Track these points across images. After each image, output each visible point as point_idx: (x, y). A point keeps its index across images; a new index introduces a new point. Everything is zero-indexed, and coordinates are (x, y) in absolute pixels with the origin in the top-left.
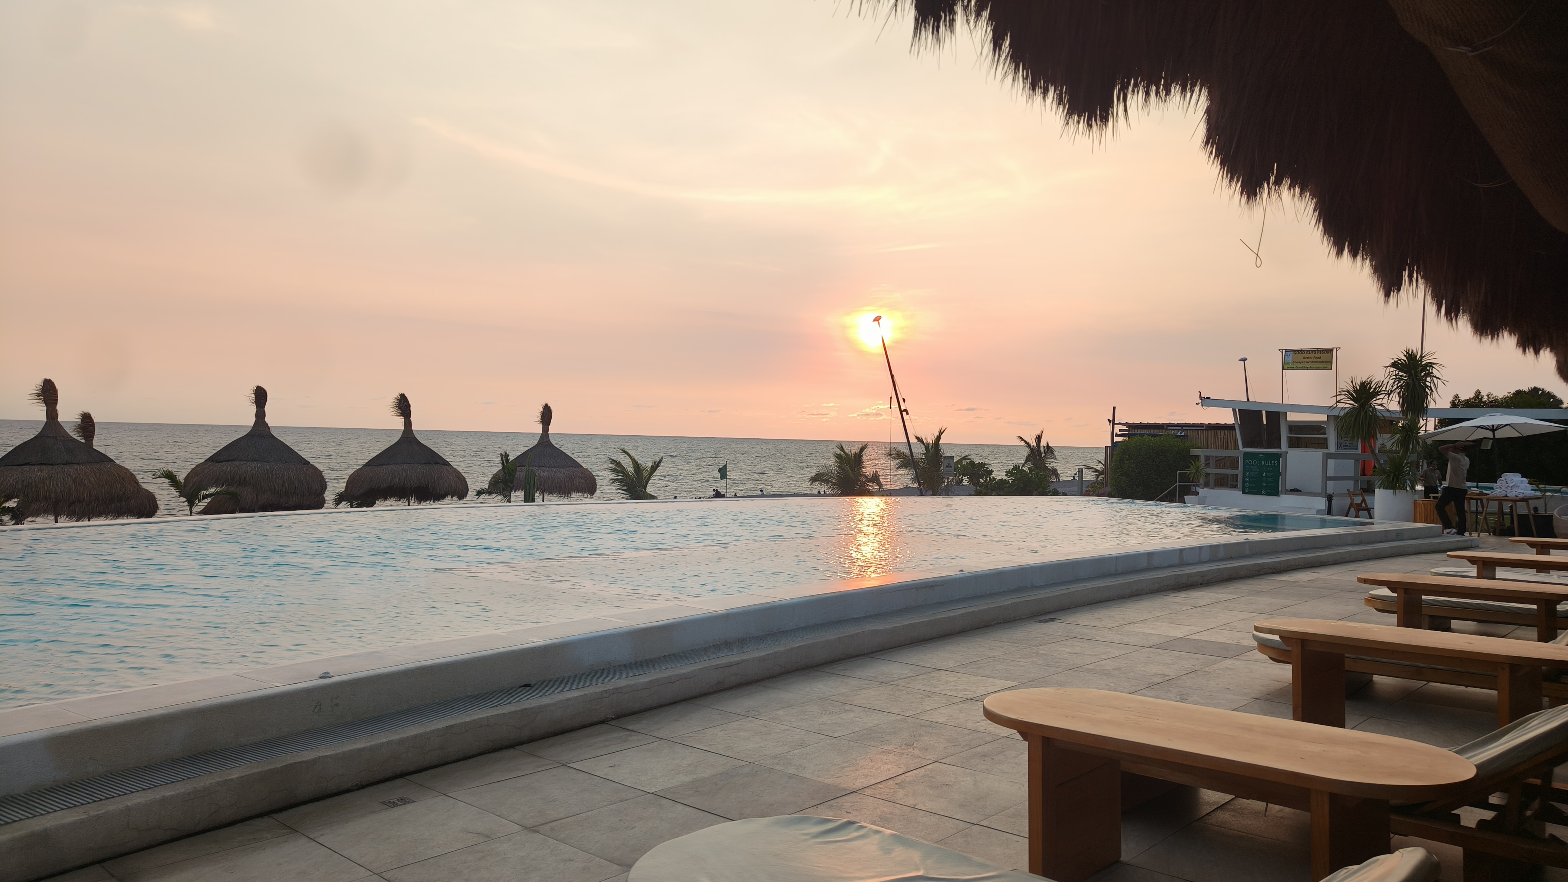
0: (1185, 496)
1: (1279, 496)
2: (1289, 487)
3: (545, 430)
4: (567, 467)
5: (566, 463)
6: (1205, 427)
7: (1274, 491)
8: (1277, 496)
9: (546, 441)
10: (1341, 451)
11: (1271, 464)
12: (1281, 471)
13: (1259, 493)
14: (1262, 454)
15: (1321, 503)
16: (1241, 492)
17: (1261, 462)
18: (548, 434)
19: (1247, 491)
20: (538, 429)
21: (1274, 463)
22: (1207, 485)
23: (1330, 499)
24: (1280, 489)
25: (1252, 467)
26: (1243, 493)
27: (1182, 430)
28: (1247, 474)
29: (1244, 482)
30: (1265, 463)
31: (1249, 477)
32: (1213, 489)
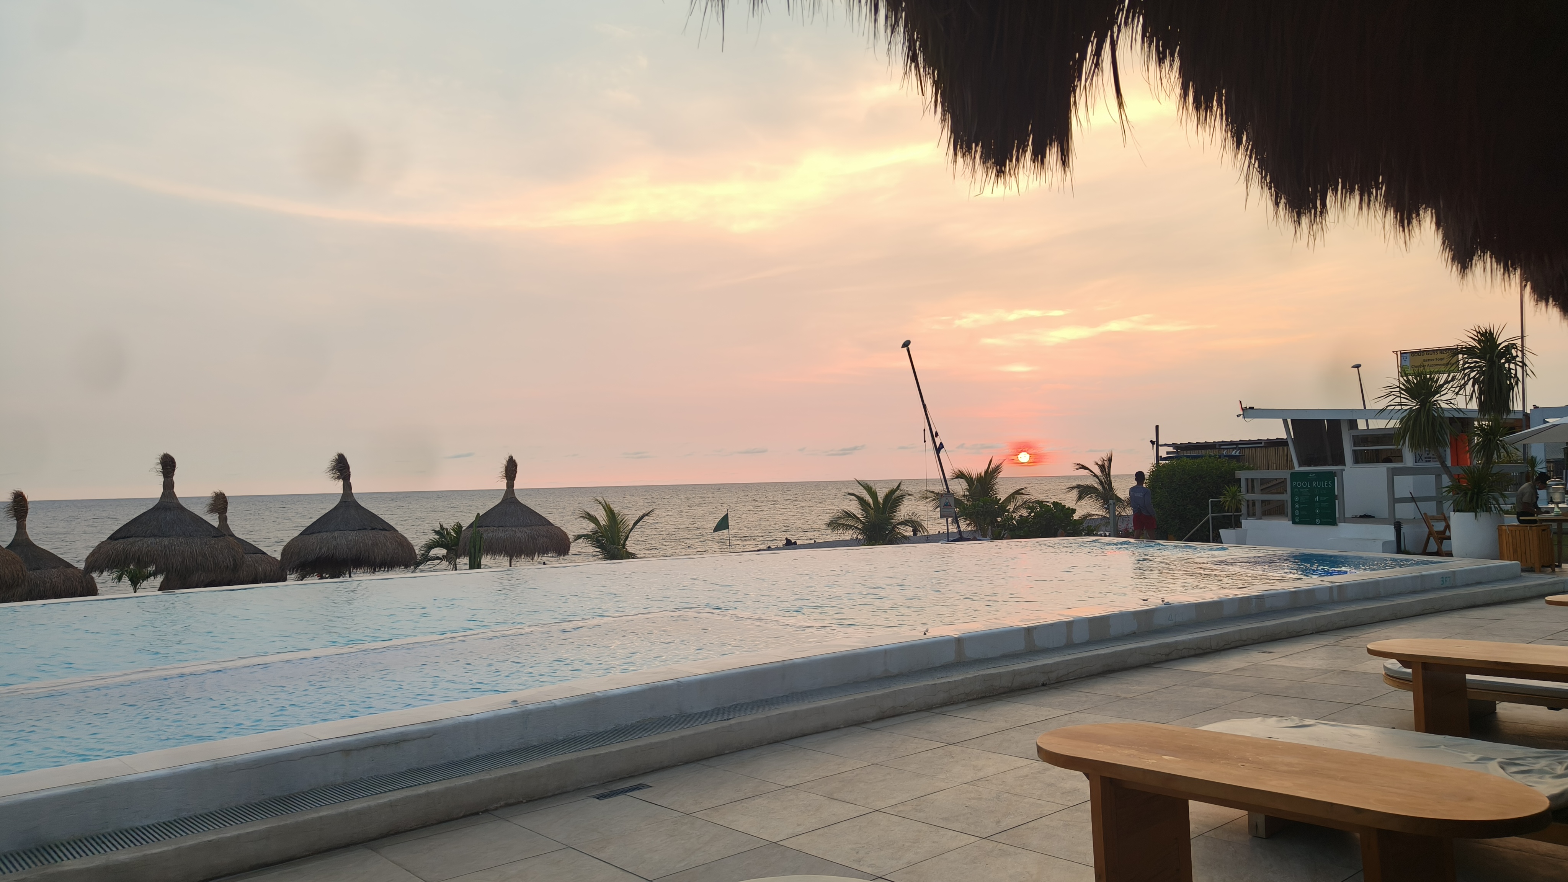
0: (1220, 530)
1: (1337, 525)
2: (1348, 515)
3: (510, 485)
4: (530, 526)
5: (529, 522)
6: (1263, 443)
7: (1330, 519)
8: (1334, 525)
9: (510, 498)
10: (1421, 464)
11: (1324, 485)
12: (1336, 494)
13: (1312, 522)
14: (1313, 473)
15: (1388, 533)
16: (1291, 522)
17: (1311, 484)
18: (513, 490)
19: (1297, 520)
20: (503, 485)
21: (1328, 484)
22: (1251, 514)
23: (1398, 527)
24: (1337, 516)
25: (1301, 490)
26: (1293, 523)
27: (1237, 448)
28: (1297, 499)
29: (1293, 509)
30: (1316, 485)
31: (1298, 502)
32: (1260, 519)
